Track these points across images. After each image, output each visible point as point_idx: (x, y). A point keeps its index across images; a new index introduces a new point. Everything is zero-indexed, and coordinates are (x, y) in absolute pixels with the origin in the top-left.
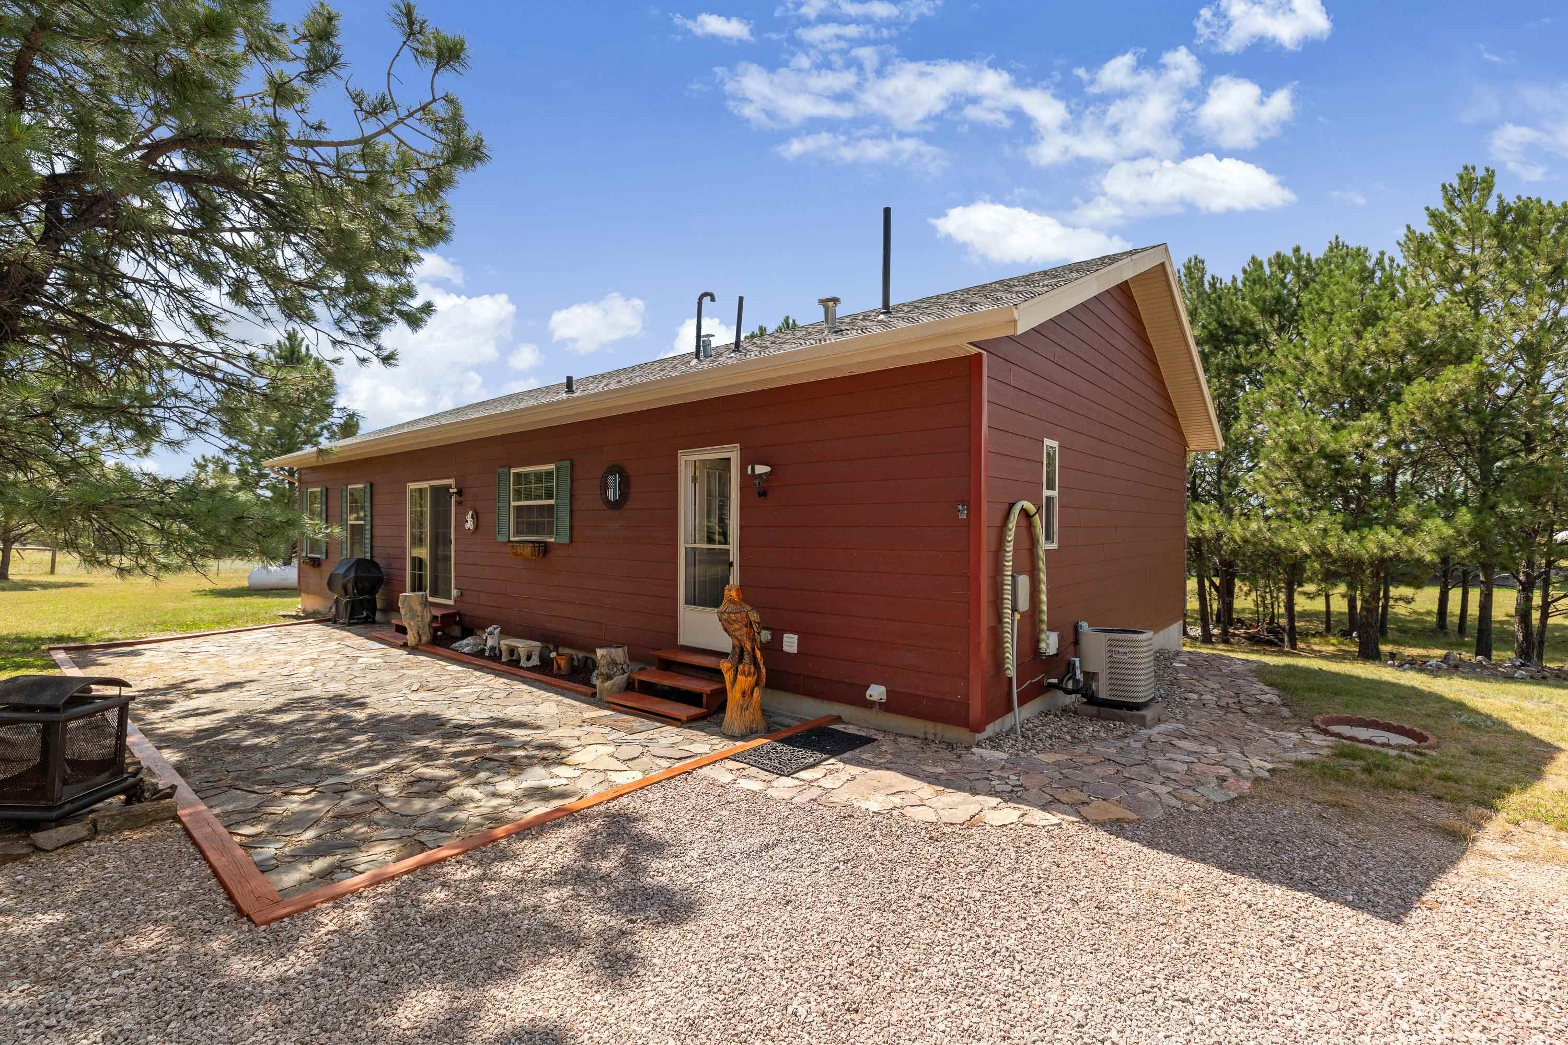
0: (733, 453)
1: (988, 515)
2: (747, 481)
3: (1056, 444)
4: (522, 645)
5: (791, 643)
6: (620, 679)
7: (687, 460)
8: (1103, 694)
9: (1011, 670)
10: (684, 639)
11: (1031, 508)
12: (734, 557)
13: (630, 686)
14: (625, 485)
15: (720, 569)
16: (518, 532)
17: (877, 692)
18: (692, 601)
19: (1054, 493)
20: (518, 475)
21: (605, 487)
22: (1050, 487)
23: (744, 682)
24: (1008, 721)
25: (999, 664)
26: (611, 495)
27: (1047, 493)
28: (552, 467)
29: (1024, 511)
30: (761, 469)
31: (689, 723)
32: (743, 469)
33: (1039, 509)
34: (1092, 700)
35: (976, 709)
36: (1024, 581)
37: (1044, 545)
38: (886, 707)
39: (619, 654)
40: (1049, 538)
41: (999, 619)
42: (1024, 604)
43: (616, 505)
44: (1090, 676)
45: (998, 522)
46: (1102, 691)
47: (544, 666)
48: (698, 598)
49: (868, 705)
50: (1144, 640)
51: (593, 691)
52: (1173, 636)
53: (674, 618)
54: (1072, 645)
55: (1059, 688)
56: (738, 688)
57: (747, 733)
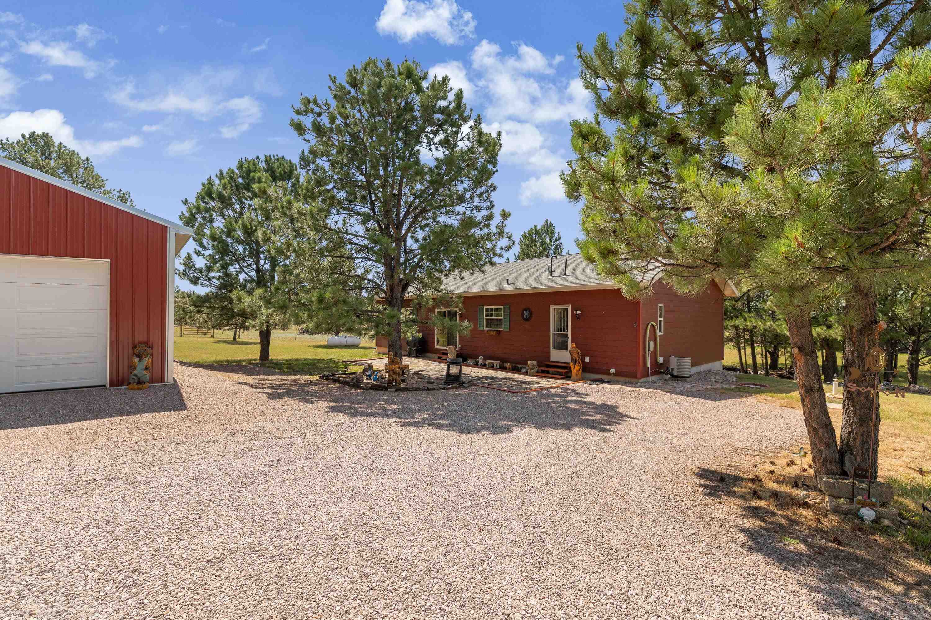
0: (569, 307)
1: (642, 326)
2: (573, 316)
3: (662, 305)
4: (495, 362)
5: (587, 359)
6: (535, 369)
7: (553, 308)
8: (675, 374)
9: (648, 365)
10: (552, 359)
11: (654, 324)
12: (569, 335)
13: (538, 372)
14: (531, 314)
15: (566, 339)
16: (487, 327)
17: (613, 371)
18: (554, 348)
19: (662, 319)
20: (487, 309)
21: (523, 314)
22: (661, 317)
23: (577, 368)
24: (648, 379)
25: (645, 363)
26: (525, 317)
27: (659, 319)
28: (502, 307)
29: (652, 325)
30: (578, 312)
31: (562, 379)
32: (572, 312)
33: (657, 324)
34: (673, 376)
35: (639, 376)
36: (652, 343)
37: (658, 334)
38: (615, 375)
39: (535, 362)
40: (660, 331)
41: (645, 352)
42: (652, 349)
43: (527, 320)
44: (673, 369)
45: (645, 328)
46: (675, 373)
47: (502, 368)
48: (556, 347)
49: (610, 374)
50: (688, 359)
51: (526, 374)
52: (716, 366)
53: (548, 353)
54: (666, 361)
55: (664, 373)
56: (575, 370)
57: (578, 380)
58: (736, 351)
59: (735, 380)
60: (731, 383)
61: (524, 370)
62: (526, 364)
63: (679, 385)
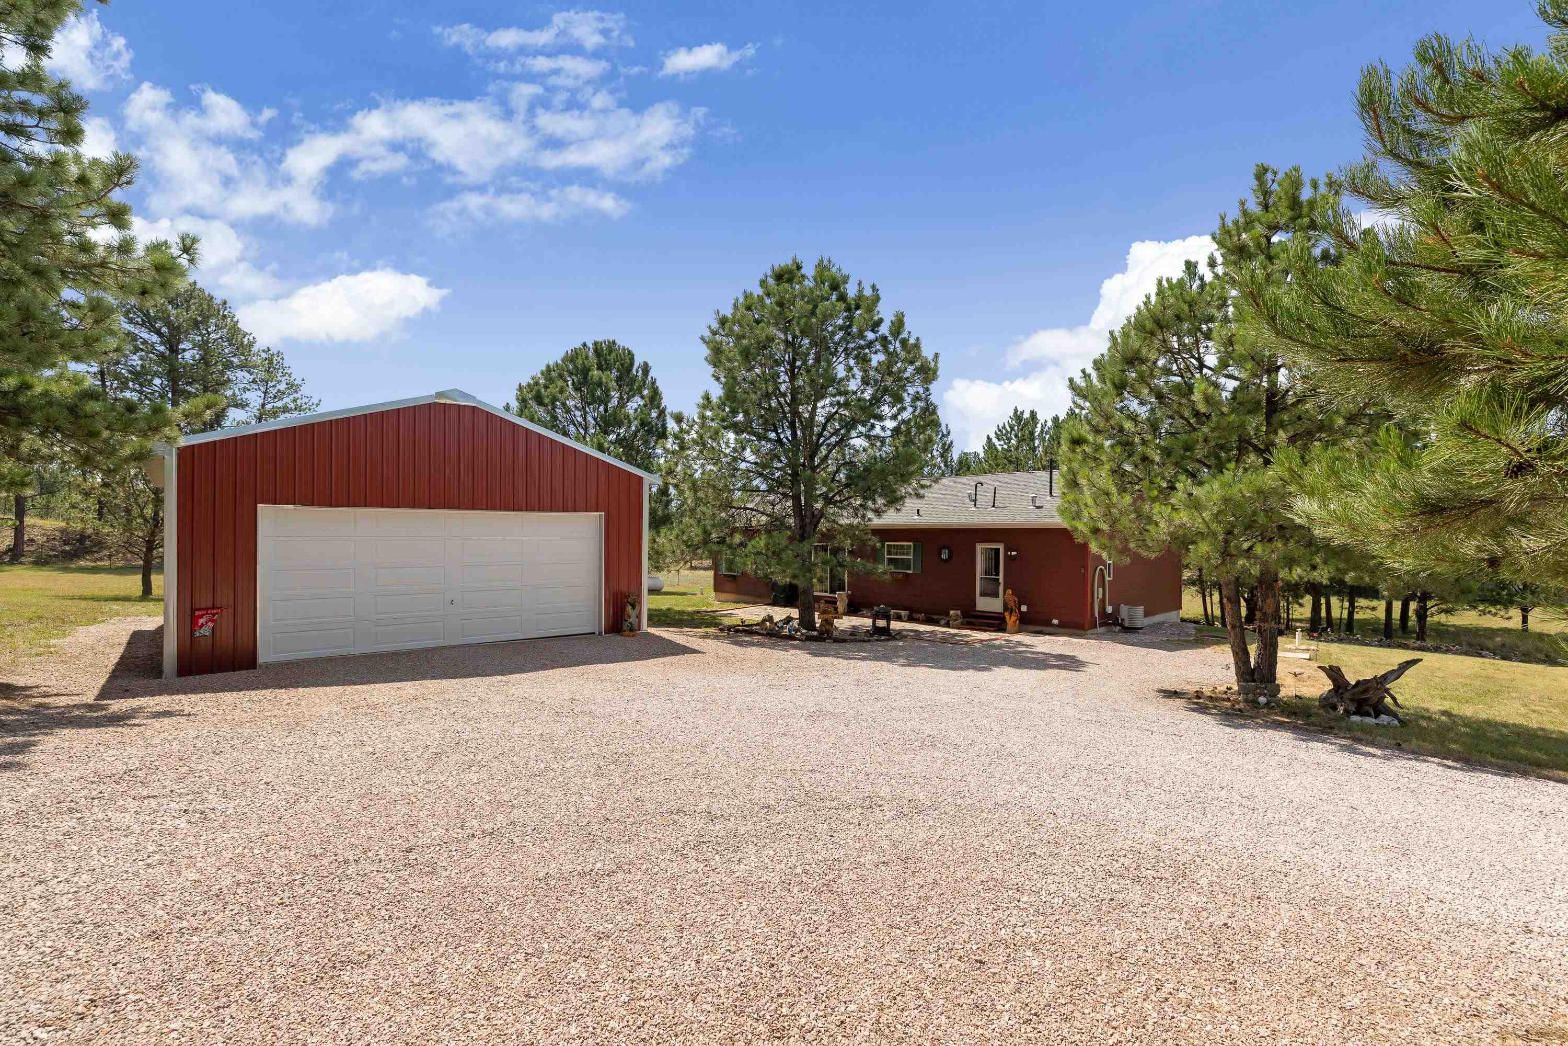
0: (1002, 547)
1: (1089, 572)
2: (1007, 556)
4: (903, 613)
5: (1024, 608)
7: (979, 547)
9: (1096, 615)
10: (980, 608)
11: (1103, 568)
12: (1001, 580)
13: (962, 624)
14: (951, 554)
15: (997, 585)
17: (1055, 621)
18: (981, 596)
19: (1112, 562)
20: (889, 546)
21: (940, 554)
23: (1013, 618)
24: (1097, 630)
25: (1092, 613)
26: (943, 557)
27: (1109, 562)
28: (910, 544)
29: (1101, 569)
30: (1014, 553)
31: (995, 631)
32: (1005, 552)
33: (1106, 568)
34: (1124, 627)
35: (1086, 627)
36: (1101, 590)
37: (1107, 579)
38: (1059, 626)
39: (959, 612)
40: (1110, 576)
41: (1093, 602)
42: (1100, 596)
43: (947, 560)
44: (1123, 620)
45: (1093, 572)
46: (1126, 624)
47: (911, 619)
48: (983, 594)
49: (1053, 625)
50: (1140, 609)
51: (947, 625)
52: (1172, 617)
53: (974, 601)
54: (1116, 611)
55: (1113, 624)
56: (1011, 620)
57: (1019, 631)
58: (1199, 599)
59: (1193, 632)
60: (1190, 635)
61: (943, 622)
62: (947, 614)
63: (1132, 637)
